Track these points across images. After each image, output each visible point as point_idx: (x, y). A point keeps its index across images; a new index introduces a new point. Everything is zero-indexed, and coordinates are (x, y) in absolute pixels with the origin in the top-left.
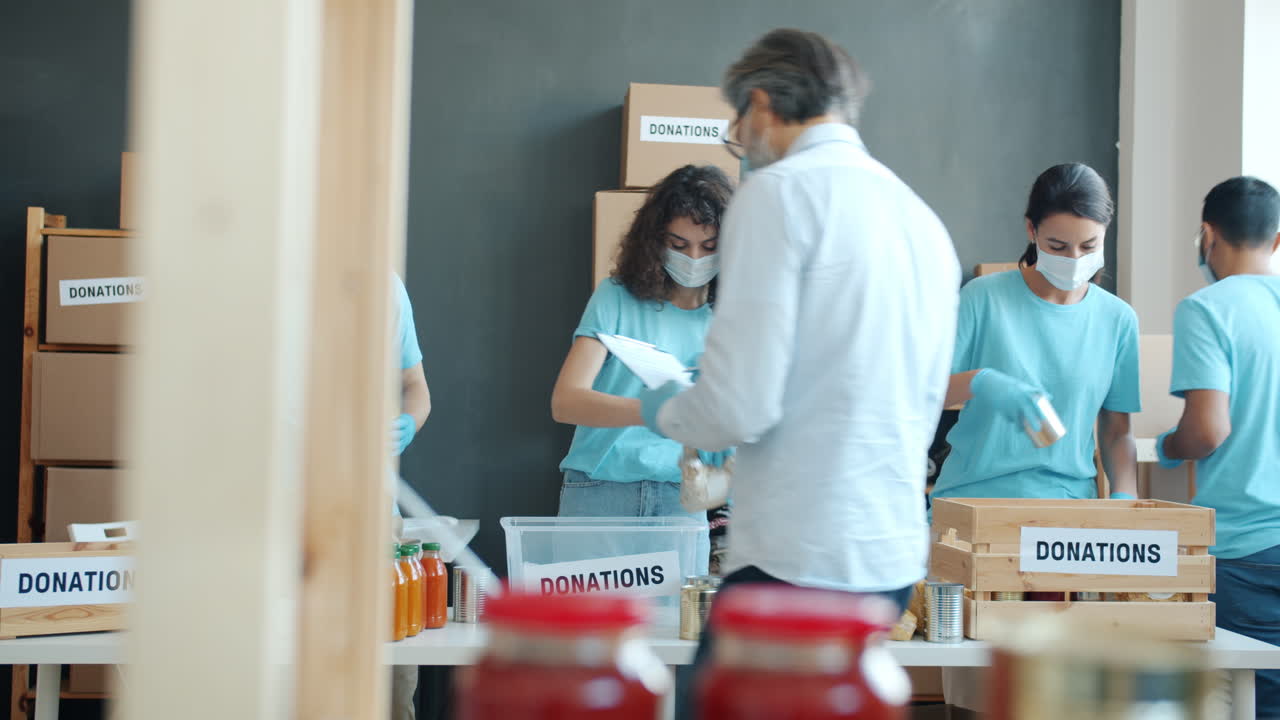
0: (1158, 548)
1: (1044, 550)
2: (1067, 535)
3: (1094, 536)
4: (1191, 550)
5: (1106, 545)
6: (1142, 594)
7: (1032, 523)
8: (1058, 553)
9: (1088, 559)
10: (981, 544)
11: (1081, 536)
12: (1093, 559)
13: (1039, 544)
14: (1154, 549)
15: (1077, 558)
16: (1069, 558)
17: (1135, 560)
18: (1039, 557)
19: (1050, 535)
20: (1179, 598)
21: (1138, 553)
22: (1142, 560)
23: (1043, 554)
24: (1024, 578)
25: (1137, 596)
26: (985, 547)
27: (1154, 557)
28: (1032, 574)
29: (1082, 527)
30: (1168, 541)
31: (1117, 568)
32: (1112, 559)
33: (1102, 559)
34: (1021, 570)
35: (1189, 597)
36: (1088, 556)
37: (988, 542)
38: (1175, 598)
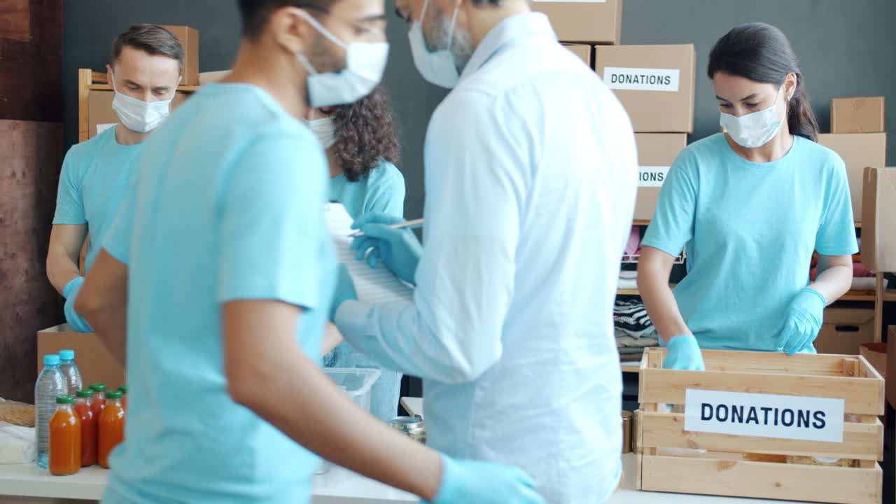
0: (823, 414)
1: (707, 412)
2: (731, 399)
3: (759, 400)
4: (860, 418)
5: (771, 409)
6: (806, 457)
7: (697, 386)
8: (722, 415)
9: (752, 422)
10: (649, 404)
11: (745, 400)
12: (757, 422)
13: (704, 405)
14: (819, 416)
15: (741, 420)
16: (733, 420)
17: (799, 425)
18: (703, 418)
19: (715, 398)
20: (843, 463)
21: (803, 419)
22: (807, 425)
23: (707, 415)
24: (688, 436)
25: (800, 459)
26: (653, 407)
27: (819, 424)
28: (696, 433)
29: (747, 391)
30: (834, 409)
31: (781, 432)
32: (776, 423)
33: (766, 422)
34: (686, 429)
35: (855, 463)
36: (752, 419)
37: (655, 402)
38: (840, 464)
